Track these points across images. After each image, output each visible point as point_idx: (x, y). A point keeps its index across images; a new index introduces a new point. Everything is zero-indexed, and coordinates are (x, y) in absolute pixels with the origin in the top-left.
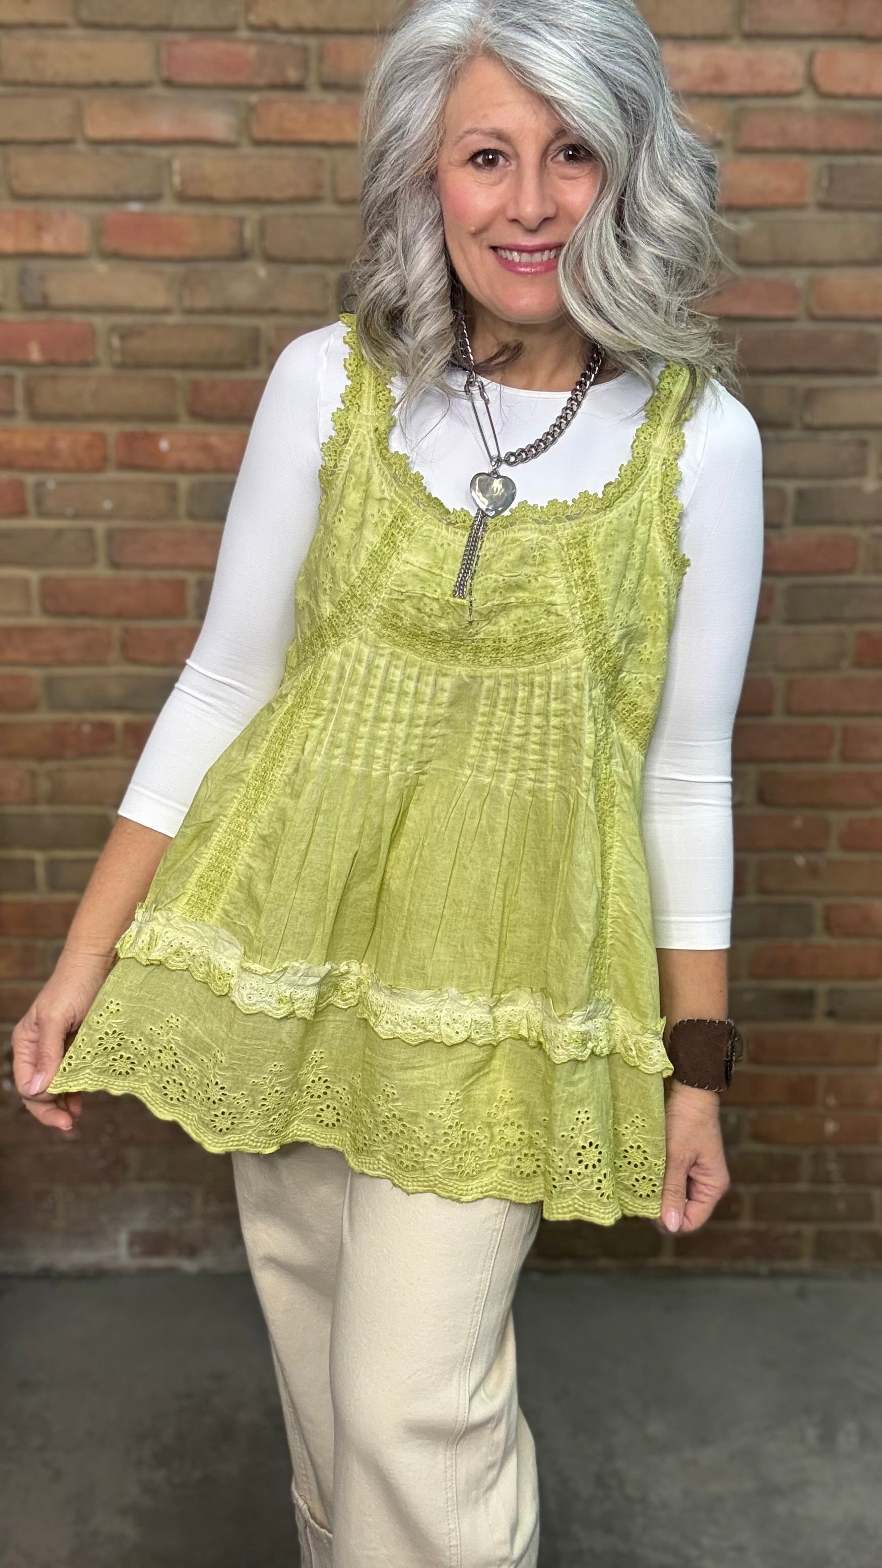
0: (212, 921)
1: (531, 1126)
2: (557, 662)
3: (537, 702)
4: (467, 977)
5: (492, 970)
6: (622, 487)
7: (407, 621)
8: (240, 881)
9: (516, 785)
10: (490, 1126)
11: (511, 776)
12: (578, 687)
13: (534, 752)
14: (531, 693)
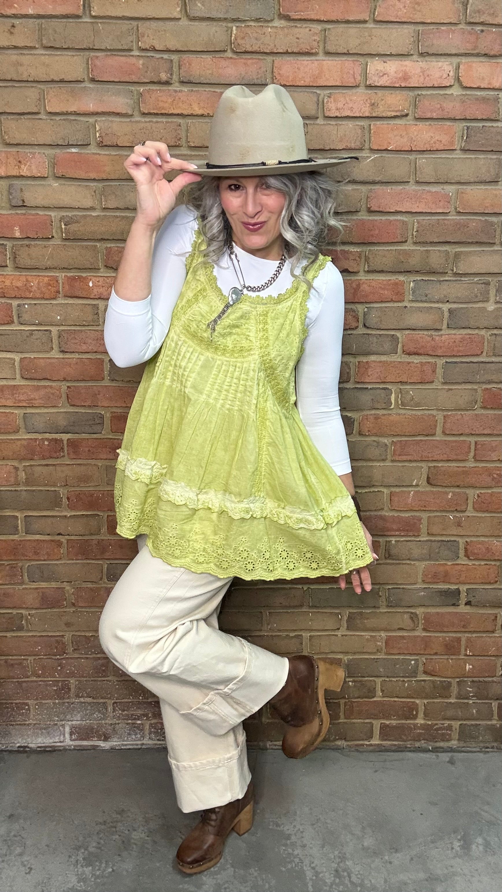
1: (206, 543)
2: (246, 359)
3: (236, 374)
4: (190, 480)
5: (201, 479)
6: (286, 297)
7: (192, 330)
9: (223, 406)
10: (189, 541)
11: (221, 401)
12: (253, 370)
13: (232, 394)
14: (235, 370)
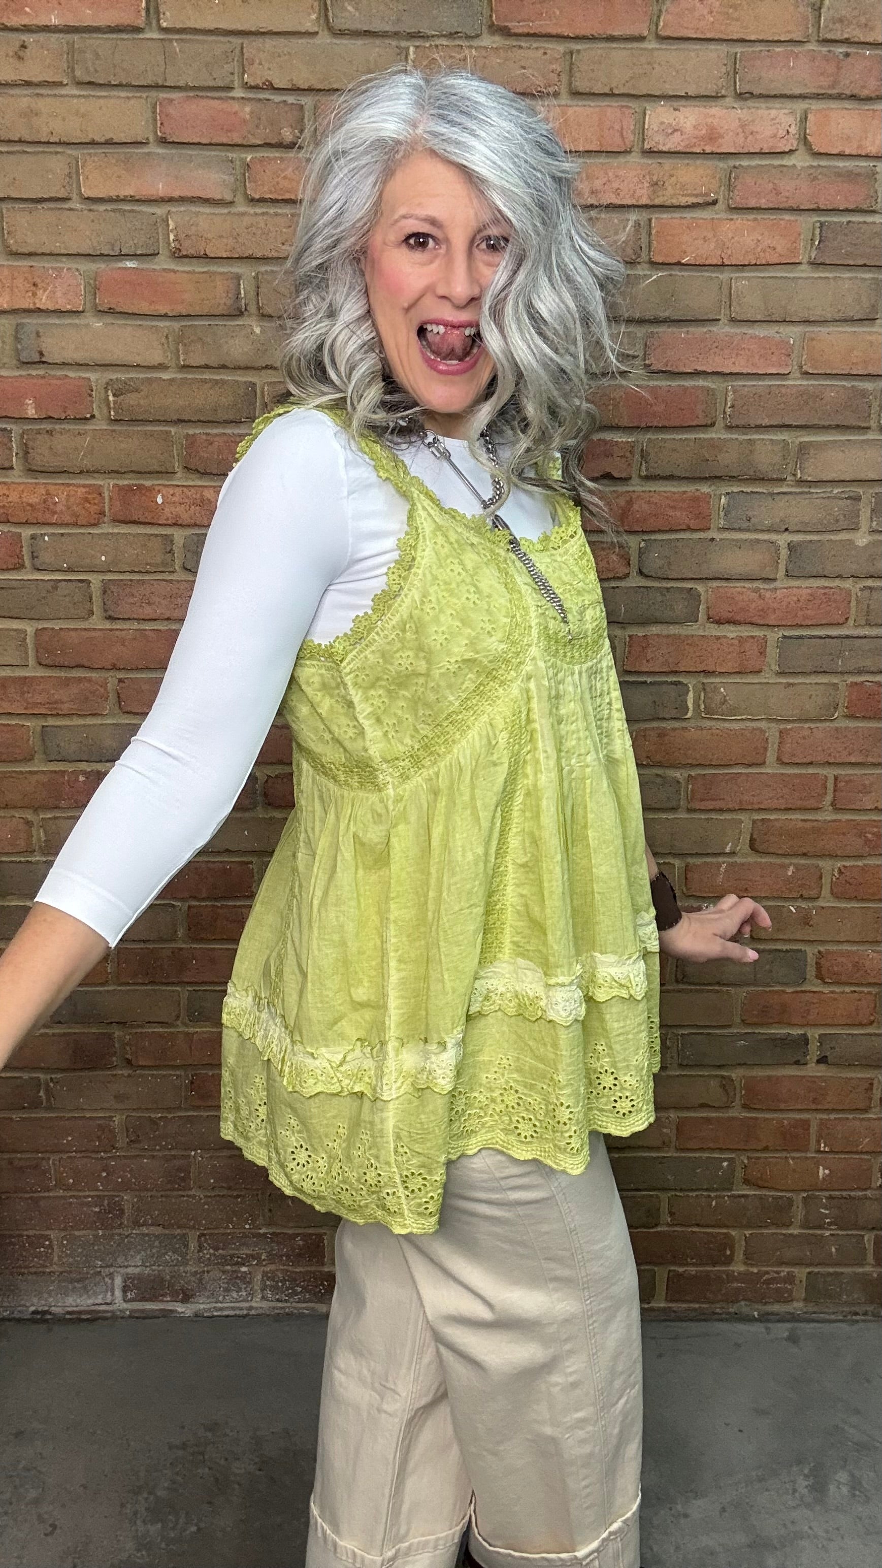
0: (506, 957)
8: (518, 912)
